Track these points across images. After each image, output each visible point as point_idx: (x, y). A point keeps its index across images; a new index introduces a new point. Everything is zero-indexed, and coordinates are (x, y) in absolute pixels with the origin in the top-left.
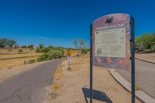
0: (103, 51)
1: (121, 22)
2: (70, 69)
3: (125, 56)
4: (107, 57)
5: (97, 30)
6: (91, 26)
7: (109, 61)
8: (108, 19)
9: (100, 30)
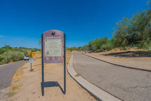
0: (50, 53)
1: (59, 36)
2: (33, 70)
3: (61, 56)
4: (52, 57)
5: (46, 39)
6: (42, 35)
7: (53, 59)
8: (53, 32)
9: (48, 39)
